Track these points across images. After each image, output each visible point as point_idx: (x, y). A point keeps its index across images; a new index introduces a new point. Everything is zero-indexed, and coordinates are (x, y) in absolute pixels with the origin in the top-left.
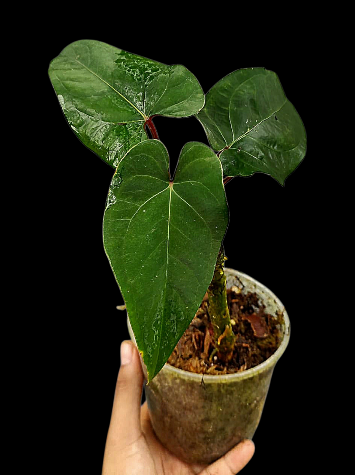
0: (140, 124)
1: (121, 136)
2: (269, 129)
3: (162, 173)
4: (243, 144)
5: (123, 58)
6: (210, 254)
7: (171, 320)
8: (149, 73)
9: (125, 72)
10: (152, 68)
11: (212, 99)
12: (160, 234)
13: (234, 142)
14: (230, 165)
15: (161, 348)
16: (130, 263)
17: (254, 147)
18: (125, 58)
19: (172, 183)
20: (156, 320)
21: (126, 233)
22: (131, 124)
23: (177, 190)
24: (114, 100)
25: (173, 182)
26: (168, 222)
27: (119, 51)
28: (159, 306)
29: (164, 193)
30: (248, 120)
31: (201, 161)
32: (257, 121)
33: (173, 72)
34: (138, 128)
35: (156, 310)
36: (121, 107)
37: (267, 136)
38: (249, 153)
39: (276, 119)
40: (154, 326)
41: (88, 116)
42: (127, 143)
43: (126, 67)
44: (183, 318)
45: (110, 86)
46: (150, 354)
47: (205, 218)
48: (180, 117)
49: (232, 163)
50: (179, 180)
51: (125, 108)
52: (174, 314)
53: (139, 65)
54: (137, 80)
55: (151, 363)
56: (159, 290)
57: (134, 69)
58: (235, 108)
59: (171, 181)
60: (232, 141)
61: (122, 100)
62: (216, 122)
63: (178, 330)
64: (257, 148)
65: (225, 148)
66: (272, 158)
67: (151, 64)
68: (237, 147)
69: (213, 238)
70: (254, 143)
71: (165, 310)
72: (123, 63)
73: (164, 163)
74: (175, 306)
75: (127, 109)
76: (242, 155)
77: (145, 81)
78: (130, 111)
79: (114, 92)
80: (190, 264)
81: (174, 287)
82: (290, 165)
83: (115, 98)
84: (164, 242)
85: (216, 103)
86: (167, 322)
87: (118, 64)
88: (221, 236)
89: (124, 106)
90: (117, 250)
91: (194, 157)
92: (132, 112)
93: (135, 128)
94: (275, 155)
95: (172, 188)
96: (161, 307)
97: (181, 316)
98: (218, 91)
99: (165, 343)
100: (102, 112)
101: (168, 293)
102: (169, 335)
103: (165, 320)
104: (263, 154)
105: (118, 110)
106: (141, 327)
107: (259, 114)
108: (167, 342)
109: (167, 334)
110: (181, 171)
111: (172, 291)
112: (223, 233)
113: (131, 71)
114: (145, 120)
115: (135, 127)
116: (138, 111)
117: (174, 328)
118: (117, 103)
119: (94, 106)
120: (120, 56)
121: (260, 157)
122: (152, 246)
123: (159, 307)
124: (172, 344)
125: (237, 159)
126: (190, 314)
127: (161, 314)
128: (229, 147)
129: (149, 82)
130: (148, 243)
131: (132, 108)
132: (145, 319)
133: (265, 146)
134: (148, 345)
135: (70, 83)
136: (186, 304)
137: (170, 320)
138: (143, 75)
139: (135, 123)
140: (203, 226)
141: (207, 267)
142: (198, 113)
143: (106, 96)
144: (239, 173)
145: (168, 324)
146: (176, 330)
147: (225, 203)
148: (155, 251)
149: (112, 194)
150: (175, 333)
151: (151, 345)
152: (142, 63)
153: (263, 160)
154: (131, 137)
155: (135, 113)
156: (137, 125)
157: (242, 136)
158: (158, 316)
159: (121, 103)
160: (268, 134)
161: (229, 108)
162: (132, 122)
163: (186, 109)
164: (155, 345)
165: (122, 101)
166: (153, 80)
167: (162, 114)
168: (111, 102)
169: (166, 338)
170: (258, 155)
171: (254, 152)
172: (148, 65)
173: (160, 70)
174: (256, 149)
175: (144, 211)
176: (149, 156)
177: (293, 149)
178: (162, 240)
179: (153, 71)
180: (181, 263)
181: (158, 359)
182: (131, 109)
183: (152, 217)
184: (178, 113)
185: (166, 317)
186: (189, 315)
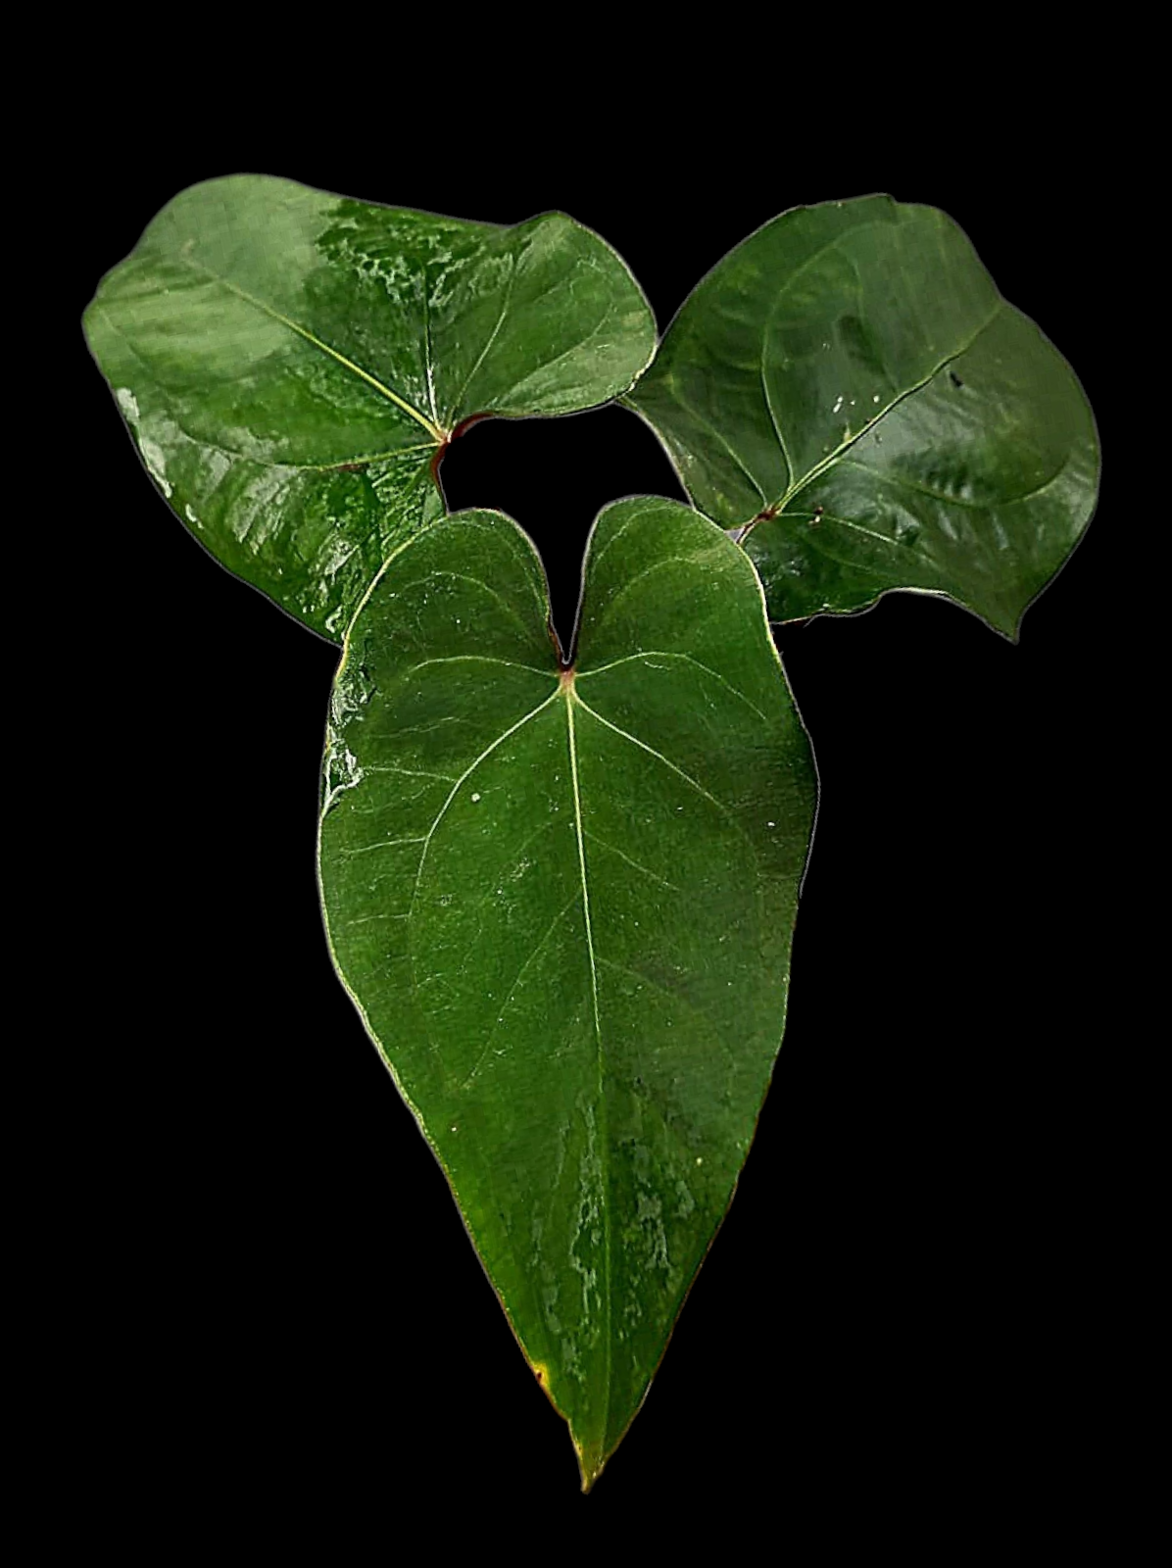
0: (418, 463)
1: (347, 512)
2: (932, 425)
3: (526, 637)
4: (832, 494)
5: (351, 223)
6: (762, 937)
7: (642, 1219)
8: (442, 266)
9: (355, 273)
10: (456, 244)
11: (695, 337)
12: (549, 878)
13: (793, 489)
14: (784, 576)
15: (618, 1337)
16: (448, 1013)
17: (876, 500)
18: (355, 226)
19: (572, 675)
20: (581, 1228)
21: (416, 893)
22: (385, 463)
23: (594, 699)
24: (318, 381)
25: (572, 669)
26: (575, 828)
27: (334, 202)
28: (585, 1170)
29: (545, 718)
30: (840, 399)
31: (672, 567)
32: (876, 399)
33: (528, 243)
34: (413, 475)
35: (576, 1186)
36: (343, 403)
37: (924, 455)
38: (858, 524)
39: (958, 384)
40: (575, 1253)
41: (226, 453)
42: (373, 537)
43: (359, 255)
44: (686, 1207)
45: (301, 331)
46: (575, 1372)
47: (718, 794)
48: (564, 411)
49: (790, 568)
50: (597, 657)
51: (358, 405)
52: (648, 1193)
53: (408, 242)
54: (397, 297)
55: (586, 1408)
56: (578, 1103)
57: (387, 259)
58: (786, 360)
59: (566, 668)
60: (788, 485)
61: (346, 377)
62: (716, 421)
63: (678, 1257)
64: (887, 501)
65: (760, 516)
66: (955, 537)
67: (450, 233)
68: (807, 506)
69: (765, 868)
70: (876, 485)
71: (613, 1183)
72: (345, 242)
73: (527, 598)
74: (651, 1163)
75: (367, 410)
76: (828, 534)
77: (430, 295)
78: (380, 415)
79: (318, 352)
80: (685, 985)
81: (636, 1085)
82: (1035, 554)
83: (322, 373)
84: (571, 909)
85: (710, 353)
86: (628, 1230)
87: (328, 249)
88: (792, 859)
89: (353, 401)
90: (390, 966)
91: (644, 558)
92: (387, 419)
93: (399, 477)
94: (966, 525)
95: (575, 695)
96: (594, 1173)
97: (681, 1198)
98: (716, 306)
99: (631, 1315)
100: (274, 433)
101: (616, 1115)
102: (641, 1281)
103: (617, 1225)
104: (914, 523)
105: (333, 418)
106: (524, 1266)
107: (883, 372)
108: (637, 1312)
109: (632, 1278)
110: (598, 622)
111: (631, 1103)
112: (803, 846)
113: (376, 267)
114: (439, 443)
115: (401, 474)
116: (408, 414)
117: (657, 1249)
118: (329, 390)
119: (248, 413)
120: (337, 219)
121: (902, 535)
122: (524, 931)
123: (586, 1175)
124: (659, 1313)
125: (809, 551)
126: (714, 1186)
127: (600, 1202)
128: (778, 513)
129: (443, 297)
130: (505, 923)
131: (387, 403)
132: (538, 1232)
133: (920, 492)
134: (564, 1334)
135: (156, 343)
136: (692, 1149)
137: (638, 1224)
138: (421, 276)
139: (402, 458)
140: (718, 825)
141: (758, 989)
142: (633, 386)
143: (286, 371)
144: (824, 602)
145: (633, 1238)
146: (667, 1256)
147: (792, 719)
148: (541, 952)
149: (340, 749)
150: (666, 1271)
151: (576, 1334)
152: (417, 235)
153: (915, 545)
154: (385, 513)
155: (400, 421)
156: (406, 466)
157: (822, 464)
158: (586, 1211)
159: (343, 390)
160: (930, 442)
161: (764, 361)
162: (390, 454)
163: (584, 378)
164: (592, 1330)
165: (346, 381)
166: (459, 286)
167: (497, 409)
168: (308, 390)
169: (633, 1295)
170: (894, 528)
171: (876, 519)
172: (438, 237)
173: (483, 248)
174: (886, 506)
175: (476, 797)
176: (464, 578)
177: (1042, 491)
178: (563, 906)
179: (456, 256)
180: (650, 984)
181: (613, 1385)
182: (383, 408)
183: (509, 816)
184: (556, 399)
185: (620, 1213)
186: (710, 1191)
